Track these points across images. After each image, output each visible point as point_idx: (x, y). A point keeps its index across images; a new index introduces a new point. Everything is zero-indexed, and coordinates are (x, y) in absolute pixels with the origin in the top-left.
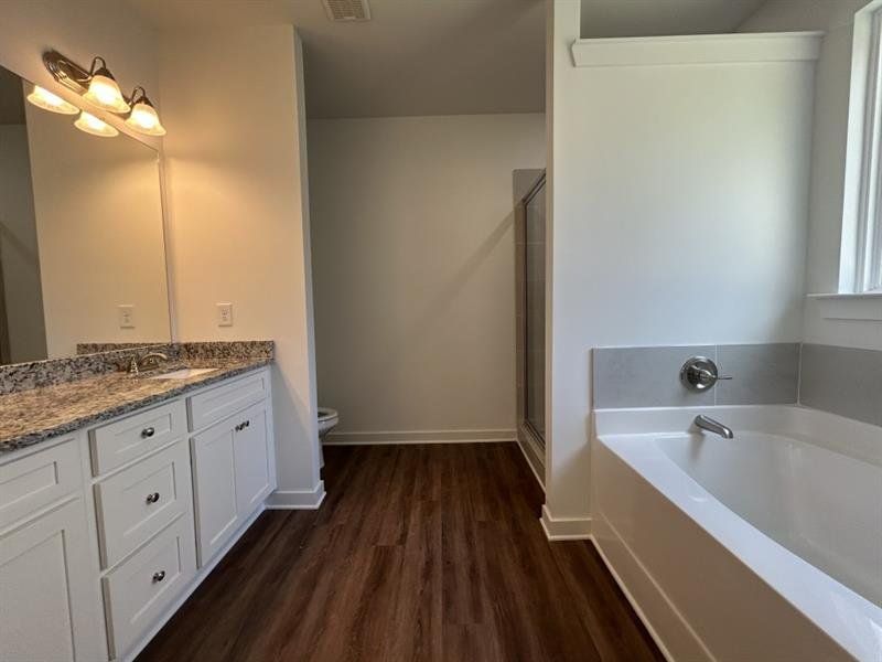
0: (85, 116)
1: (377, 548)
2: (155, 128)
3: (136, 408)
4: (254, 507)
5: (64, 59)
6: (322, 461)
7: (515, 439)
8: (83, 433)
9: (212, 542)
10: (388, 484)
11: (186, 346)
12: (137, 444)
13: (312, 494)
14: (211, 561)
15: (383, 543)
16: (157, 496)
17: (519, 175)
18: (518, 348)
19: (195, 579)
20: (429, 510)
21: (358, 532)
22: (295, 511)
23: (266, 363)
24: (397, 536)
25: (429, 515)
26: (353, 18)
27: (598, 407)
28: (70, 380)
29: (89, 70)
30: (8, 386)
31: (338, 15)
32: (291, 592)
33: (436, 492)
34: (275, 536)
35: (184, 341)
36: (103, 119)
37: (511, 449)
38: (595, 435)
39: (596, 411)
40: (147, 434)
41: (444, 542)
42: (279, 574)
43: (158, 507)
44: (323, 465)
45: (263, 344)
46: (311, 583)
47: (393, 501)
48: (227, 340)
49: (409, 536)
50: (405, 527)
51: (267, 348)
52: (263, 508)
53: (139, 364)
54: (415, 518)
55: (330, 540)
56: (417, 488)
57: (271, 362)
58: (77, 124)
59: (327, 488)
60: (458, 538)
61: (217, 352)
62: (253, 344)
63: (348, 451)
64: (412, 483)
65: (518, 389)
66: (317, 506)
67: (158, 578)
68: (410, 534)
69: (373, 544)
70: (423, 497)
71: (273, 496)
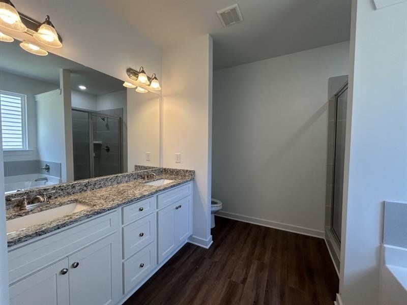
0: (138, 88)
1: (230, 281)
2: (158, 88)
3: (137, 200)
4: (182, 240)
5: (132, 70)
6: (214, 224)
7: (324, 237)
8: (120, 208)
9: (163, 254)
10: (242, 245)
11: (165, 169)
12: (136, 213)
13: (206, 241)
14: (163, 262)
15: (234, 279)
16: (143, 234)
17: (332, 81)
18: (327, 183)
19: (156, 268)
20: (261, 268)
21: (223, 268)
22: (198, 247)
23: (191, 180)
24: (241, 278)
25: (261, 272)
26: (234, 22)
27: (387, 244)
28: (127, 182)
29: (139, 71)
30: (110, 183)
31: (227, 24)
32: (189, 289)
33: (267, 258)
34: (189, 257)
35: (164, 167)
36: (143, 88)
37: (320, 244)
38: (384, 263)
39: (385, 245)
40: (141, 210)
41: (267, 291)
42: (186, 277)
43: (143, 238)
44: (214, 226)
45: (190, 171)
46: (198, 288)
47: (243, 256)
48: (178, 168)
49: (247, 281)
50: (247, 274)
51: (192, 173)
52: (187, 241)
53: (148, 177)
54: (253, 270)
55: (210, 268)
56: (257, 252)
57: (193, 179)
58: (136, 90)
59: (213, 239)
60: (275, 292)
61: (174, 173)
62: (187, 171)
63: (227, 221)
64: (254, 249)
65: (327, 208)
66: (208, 247)
67: (142, 266)
68: (249, 279)
69: (229, 278)
70: (259, 260)
71: (191, 237)
